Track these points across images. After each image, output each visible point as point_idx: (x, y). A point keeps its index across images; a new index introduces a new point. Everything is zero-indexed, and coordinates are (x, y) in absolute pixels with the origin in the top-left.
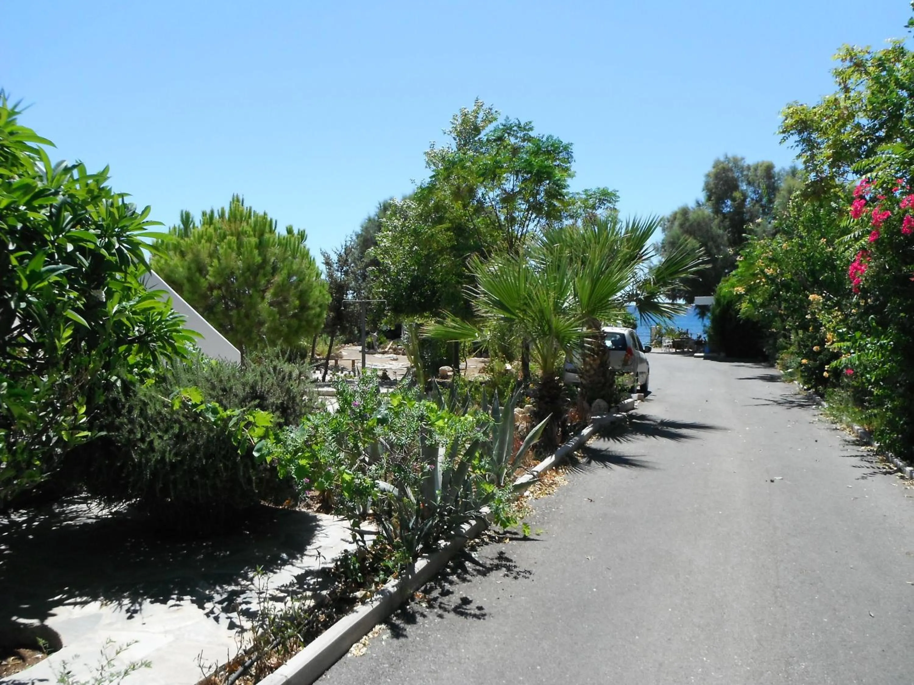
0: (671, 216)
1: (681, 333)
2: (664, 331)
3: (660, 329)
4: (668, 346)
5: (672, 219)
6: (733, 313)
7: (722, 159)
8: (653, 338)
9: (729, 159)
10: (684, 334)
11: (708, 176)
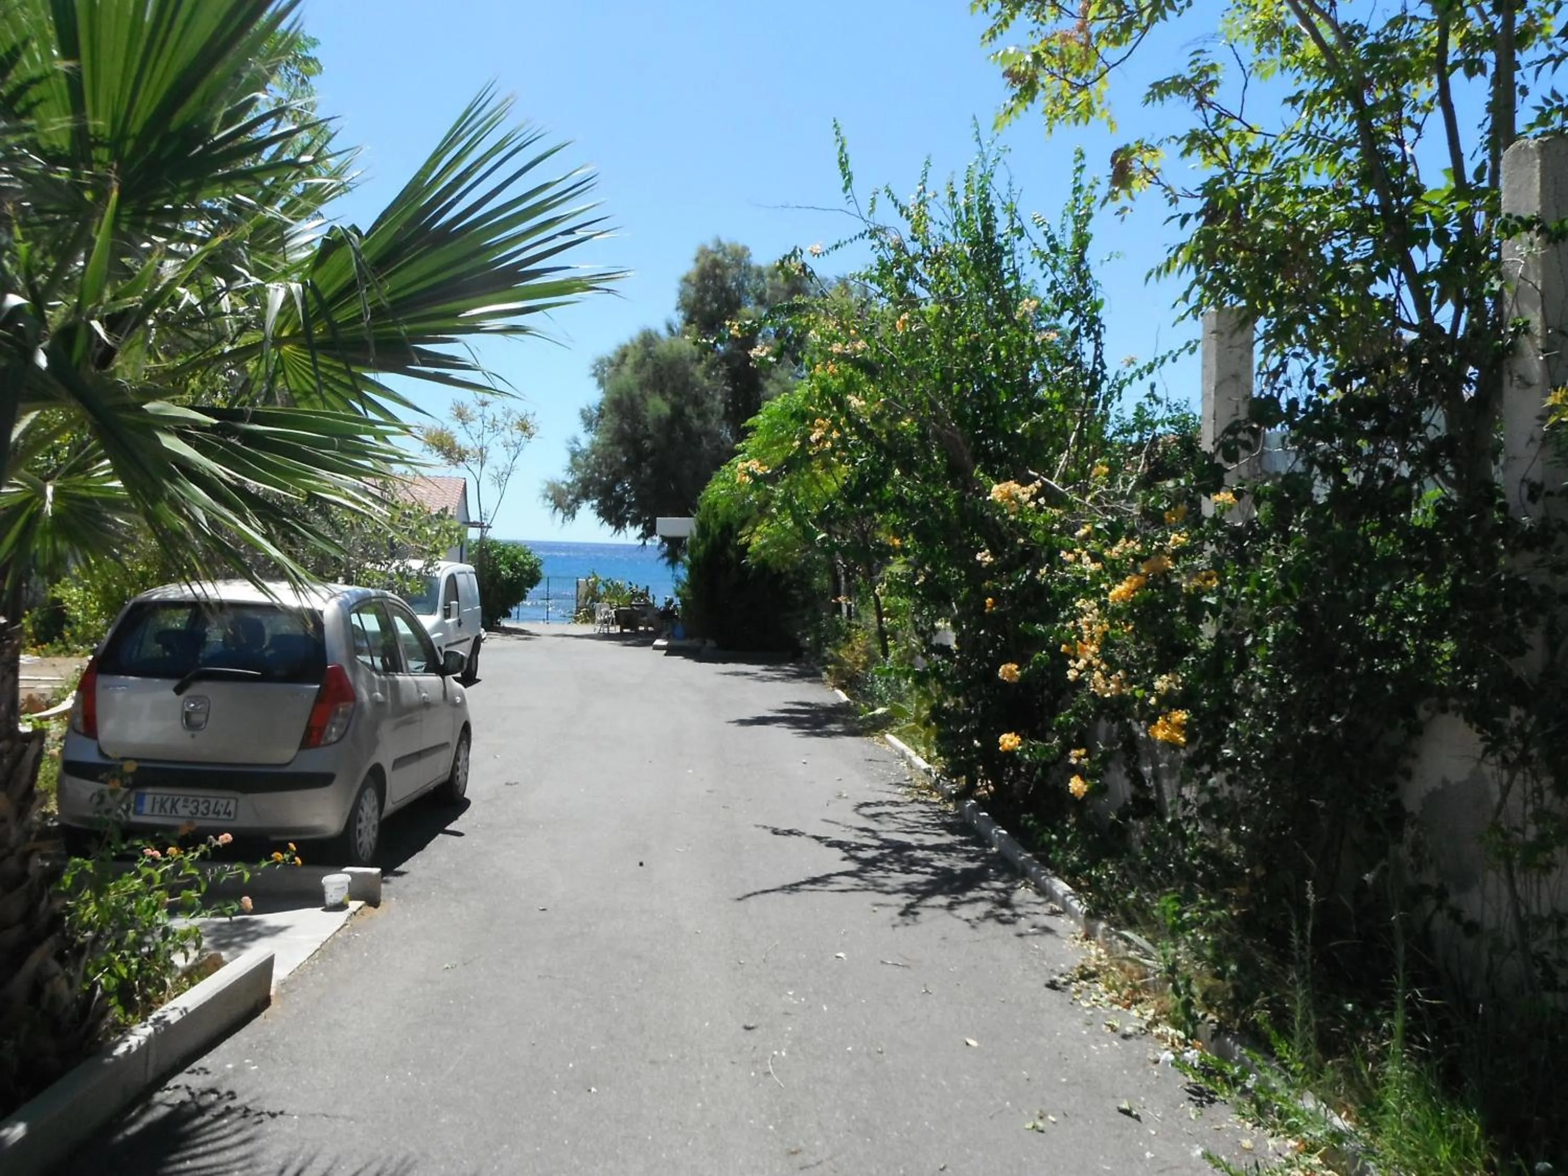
0: (616, 353)
1: (634, 595)
2: (602, 590)
3: (595, 584)
4: (606, 621)
5: (616, 360)
6: (732, 554)
7: (711, 246)
8: (580, 604)
9: (724, 248)
10: (642, 595)
11: (686, 280)
